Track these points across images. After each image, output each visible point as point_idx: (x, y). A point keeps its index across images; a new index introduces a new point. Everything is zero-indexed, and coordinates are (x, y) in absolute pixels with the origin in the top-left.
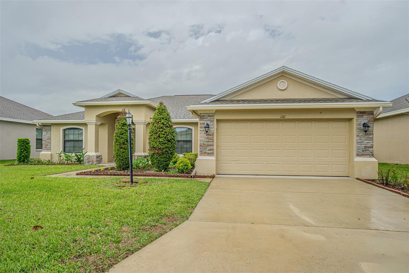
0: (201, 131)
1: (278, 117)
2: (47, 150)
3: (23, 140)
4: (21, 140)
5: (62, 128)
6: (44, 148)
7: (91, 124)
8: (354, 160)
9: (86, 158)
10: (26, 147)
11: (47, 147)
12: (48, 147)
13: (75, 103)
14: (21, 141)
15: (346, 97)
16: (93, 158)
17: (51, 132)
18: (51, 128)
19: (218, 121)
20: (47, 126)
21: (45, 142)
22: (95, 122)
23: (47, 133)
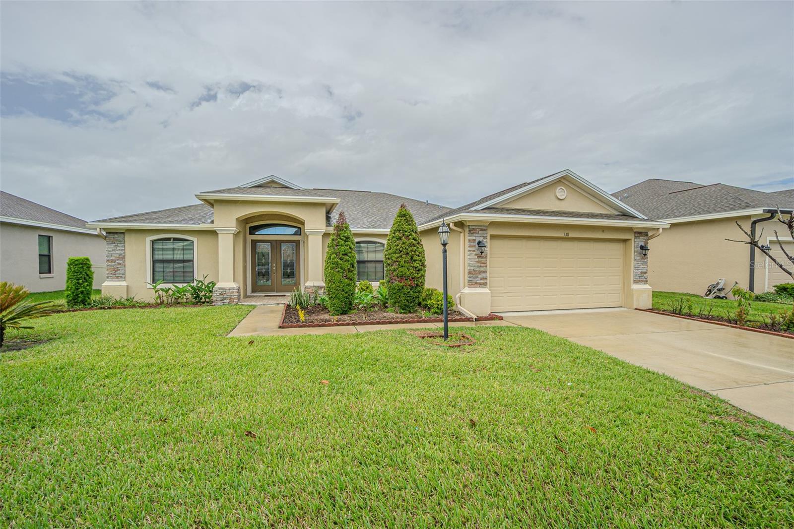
0: (469, 251)
1: (561, 234)
2: (116, 279)
3: (81, 261)
4: (77, 260)
5: (149, 238)
6: (111, 276)
7: (226, 232)
8: (632, 288)
9: (218, 293)
10: (88, 275)
11: (117, 273)
12: (119, 274)
13: (199, 194)
14: (77, 262)
15: (619, 213)
16: (233, 292)
17: (126, 246)
18: (126, 237)
19: (492, 237)
20: (116, 233)
21: (113, 264)
22: (235, 229)
23: (117, 246)
